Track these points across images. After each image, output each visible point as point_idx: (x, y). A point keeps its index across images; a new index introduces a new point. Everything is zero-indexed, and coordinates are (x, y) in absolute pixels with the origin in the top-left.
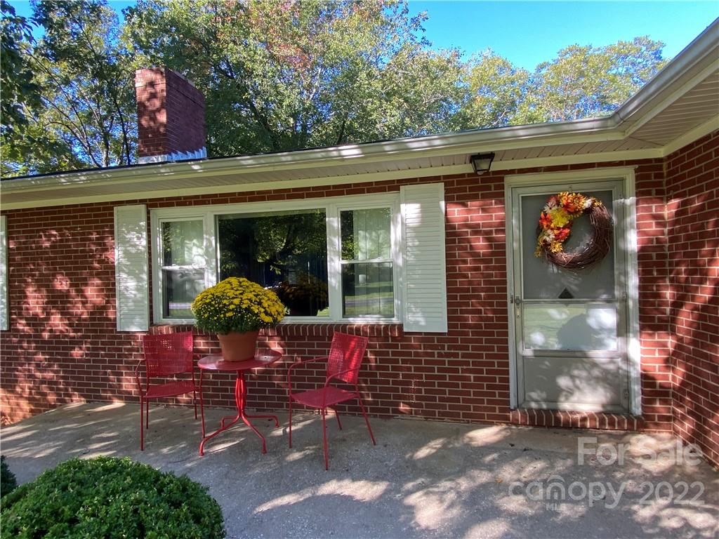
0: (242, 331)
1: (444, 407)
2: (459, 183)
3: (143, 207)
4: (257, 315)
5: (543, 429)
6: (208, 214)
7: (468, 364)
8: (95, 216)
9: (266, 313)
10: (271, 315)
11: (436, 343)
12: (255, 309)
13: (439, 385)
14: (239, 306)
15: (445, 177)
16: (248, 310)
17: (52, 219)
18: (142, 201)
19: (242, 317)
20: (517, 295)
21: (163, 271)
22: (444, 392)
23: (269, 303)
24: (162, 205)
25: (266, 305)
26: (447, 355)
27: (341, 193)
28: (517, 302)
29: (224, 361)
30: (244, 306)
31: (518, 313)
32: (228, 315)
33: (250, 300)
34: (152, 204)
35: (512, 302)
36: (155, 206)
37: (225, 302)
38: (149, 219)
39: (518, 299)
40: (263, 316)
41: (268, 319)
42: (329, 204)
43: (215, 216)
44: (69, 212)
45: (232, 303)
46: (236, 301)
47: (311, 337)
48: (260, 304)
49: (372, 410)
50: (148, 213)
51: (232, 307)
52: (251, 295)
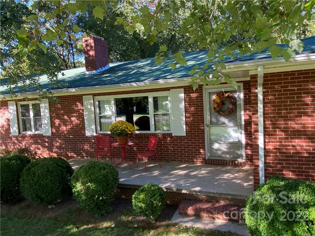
0: (122, 136)
1: (186, 159)
2: (188, 88)
3: (92, 96)
4: (127, 131)
5: (215, 165)
6: (112, 98)
7: (192, 145)
8: (77, 99)
9: (129, 131)
10: (130, 131)
11: (183, 139)
12: (126, 130)
13: (184, 152)
14: (122, 129)
15: (184, 86)
16: (124, 130)
17: (63, 100)
18: (91, 94)
19: (123, 132)
20: (208, 124)
21: (99, 116)
22: (185, 154)
23: (130, 128)
24: (98, 95)
25: (129, 129)
26: (186, 143)
27: (152, 91)
28: (208, 126)
29: (119, 144)
30: (123, 129)
31: (208, 129)
32: (119, 131)
33: (125, 127)
34: (94, 95)
35: (206, 126)
36: (95, 96)
37: (118, 128)
38: (94, 100)
39: (208, 125)
40: (128, 132)
41: (130, 133)
42: (149, 94)
43: (114, 98)
44: (68, 97)
45: (120, 128)
46: (121, 128)
47: (145, 137)
48: (127, 128)
49: (164, 160)
50: (93, 98)
51: (120, 129)
52: (125, 126)
